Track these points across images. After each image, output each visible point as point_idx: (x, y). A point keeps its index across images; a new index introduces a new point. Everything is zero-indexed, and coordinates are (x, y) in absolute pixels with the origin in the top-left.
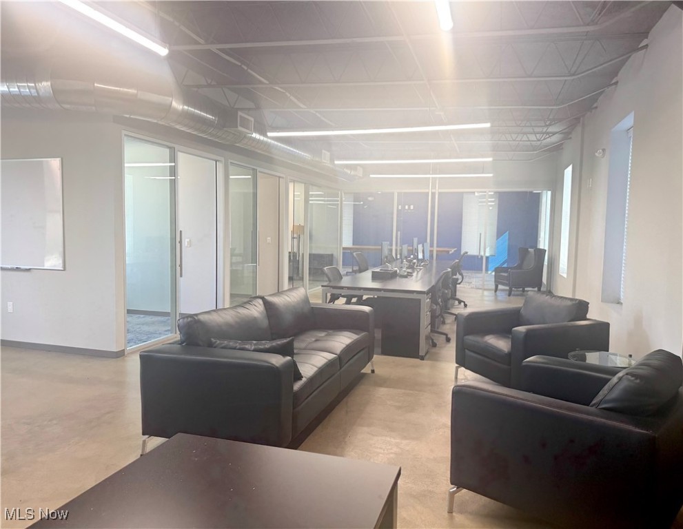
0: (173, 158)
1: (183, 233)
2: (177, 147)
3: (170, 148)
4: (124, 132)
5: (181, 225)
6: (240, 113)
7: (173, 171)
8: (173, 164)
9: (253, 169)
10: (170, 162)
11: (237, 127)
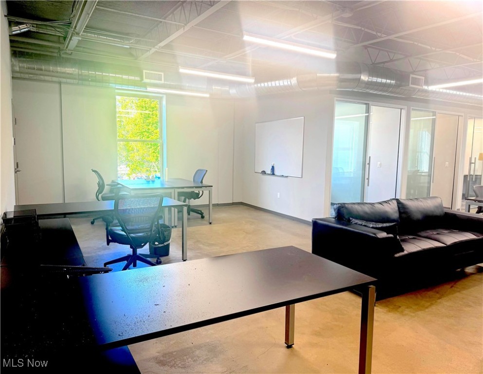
0: (368, 111)
1: (371, 158)
2: (370, 103)
3: (366, 104)
4: (336, 98)
5: (370, 153)
6: (411, 76)
7: (367, 119)
8: (367, 114)
9: (433, 112)
10: (366, 113)
11: (409, 85)
